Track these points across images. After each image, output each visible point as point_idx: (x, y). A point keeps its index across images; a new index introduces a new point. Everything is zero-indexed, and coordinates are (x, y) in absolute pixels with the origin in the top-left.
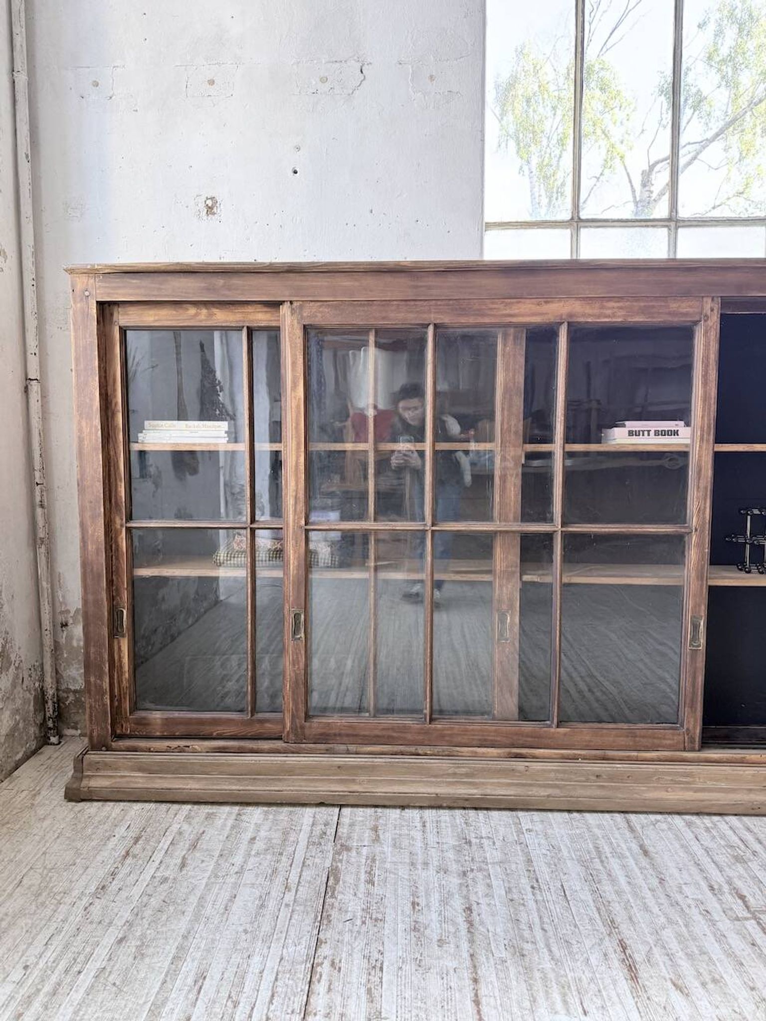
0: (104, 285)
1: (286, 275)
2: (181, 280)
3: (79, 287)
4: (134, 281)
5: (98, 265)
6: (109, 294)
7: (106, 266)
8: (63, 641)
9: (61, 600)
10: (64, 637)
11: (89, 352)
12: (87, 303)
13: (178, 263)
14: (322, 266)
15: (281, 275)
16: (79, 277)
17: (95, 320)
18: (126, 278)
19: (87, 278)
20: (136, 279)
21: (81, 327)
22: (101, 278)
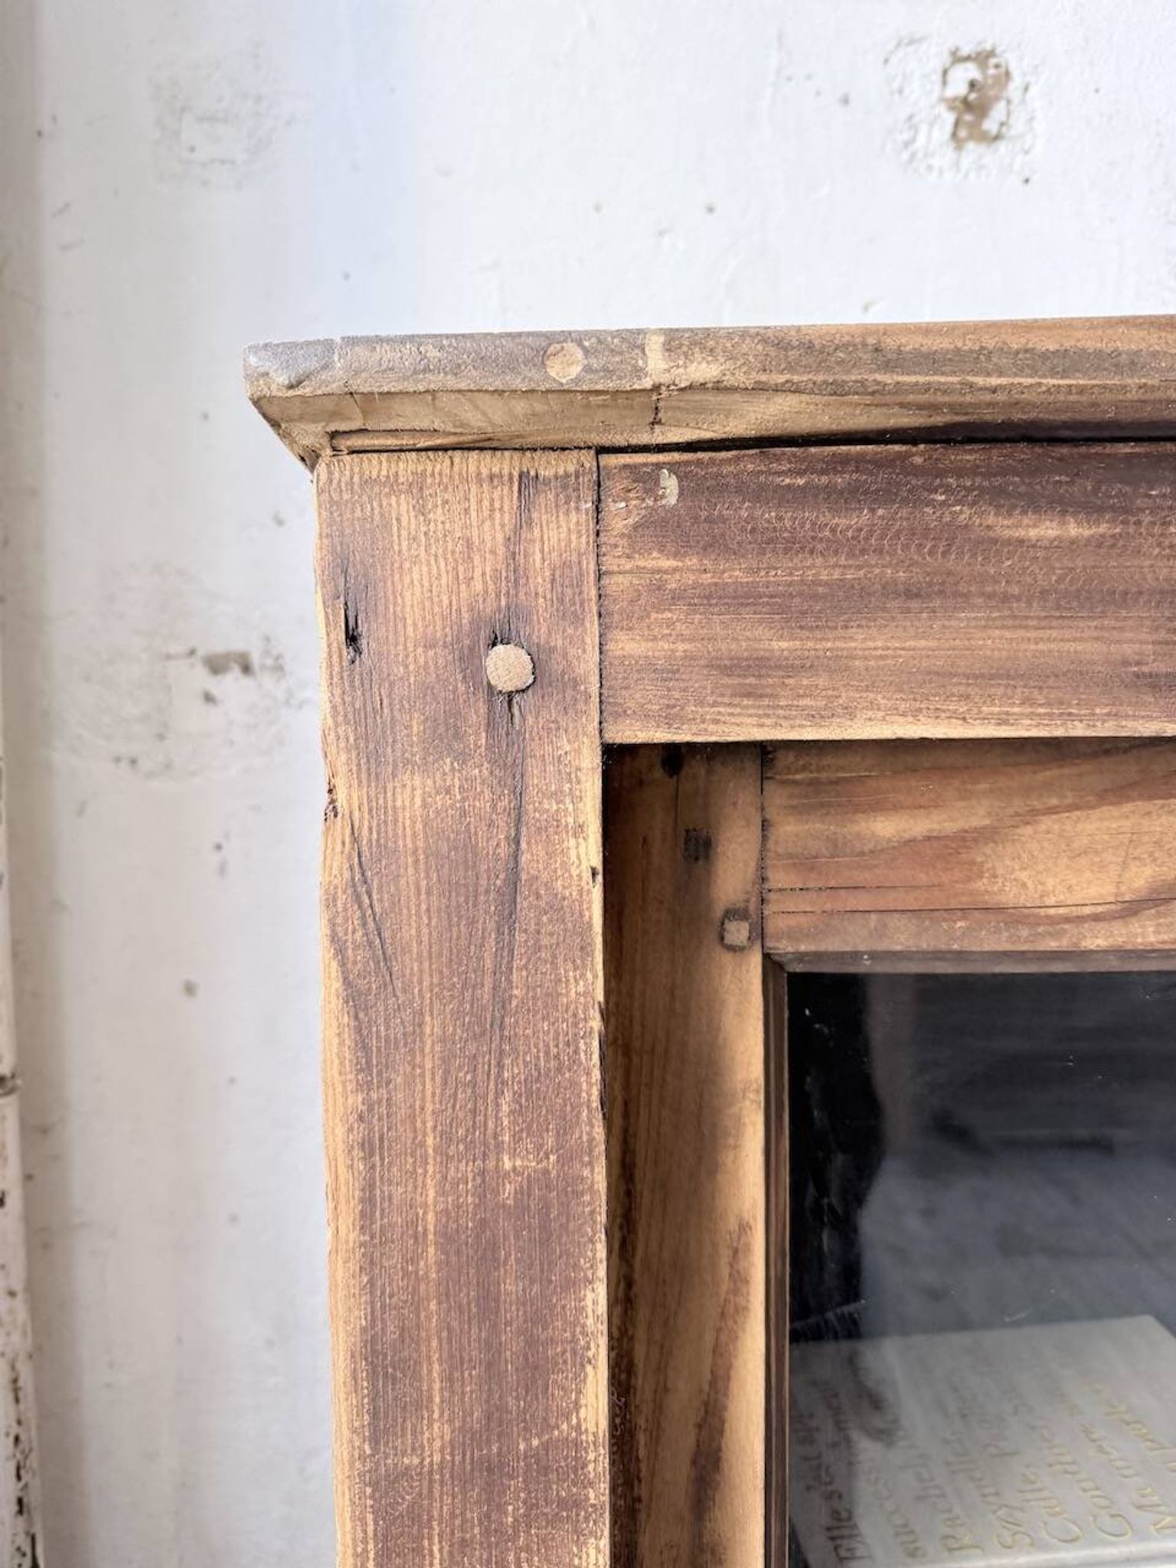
0: (688, 570)
3: (416, 599)
16: (417, 486)
17: (585, 949)
18: (948, 490)
19: (506, 497)
20: (1062, 506)
21: (432, 1026)
22: (672, 500)
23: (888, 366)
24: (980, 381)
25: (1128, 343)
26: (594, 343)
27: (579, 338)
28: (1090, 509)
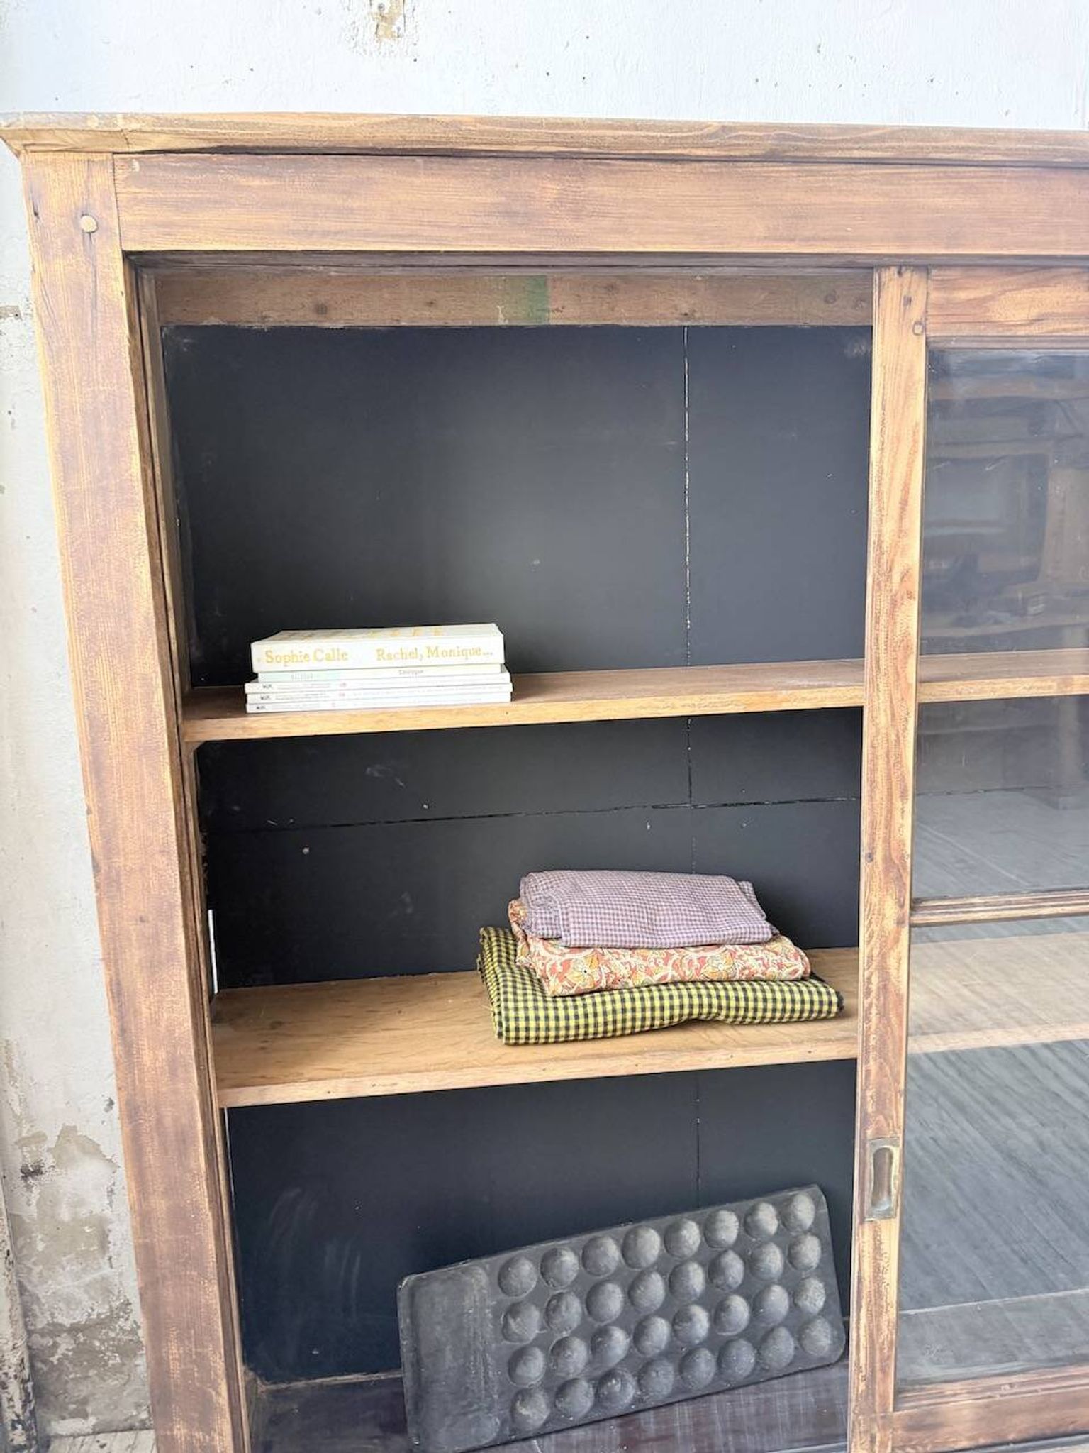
0: (144, 193)
1: (757, 168)
2: (417, 181)
3: (56, 201)
4: (256, 183)
5: (125, 116)
6: (167, 227)
7: (157, 119)
8: (30, 1212)
9: (18, 1110)
10: (34, 1202)
11: (105, 428)
12: (92, 261)
13: (414, 119)
14: (880, 138)
15: (743, 168)
16: (54, 162)
17: (121, 318)
18: (224, 169)
19: (84, 167)
20: (262, 175)
21: (73, 344)
22: (137, 170)
23: (191, 126)
24: (219, 131)
25: (261, 120)
26: (102, 116)
27: (96, 115)
28: (269, 176)
